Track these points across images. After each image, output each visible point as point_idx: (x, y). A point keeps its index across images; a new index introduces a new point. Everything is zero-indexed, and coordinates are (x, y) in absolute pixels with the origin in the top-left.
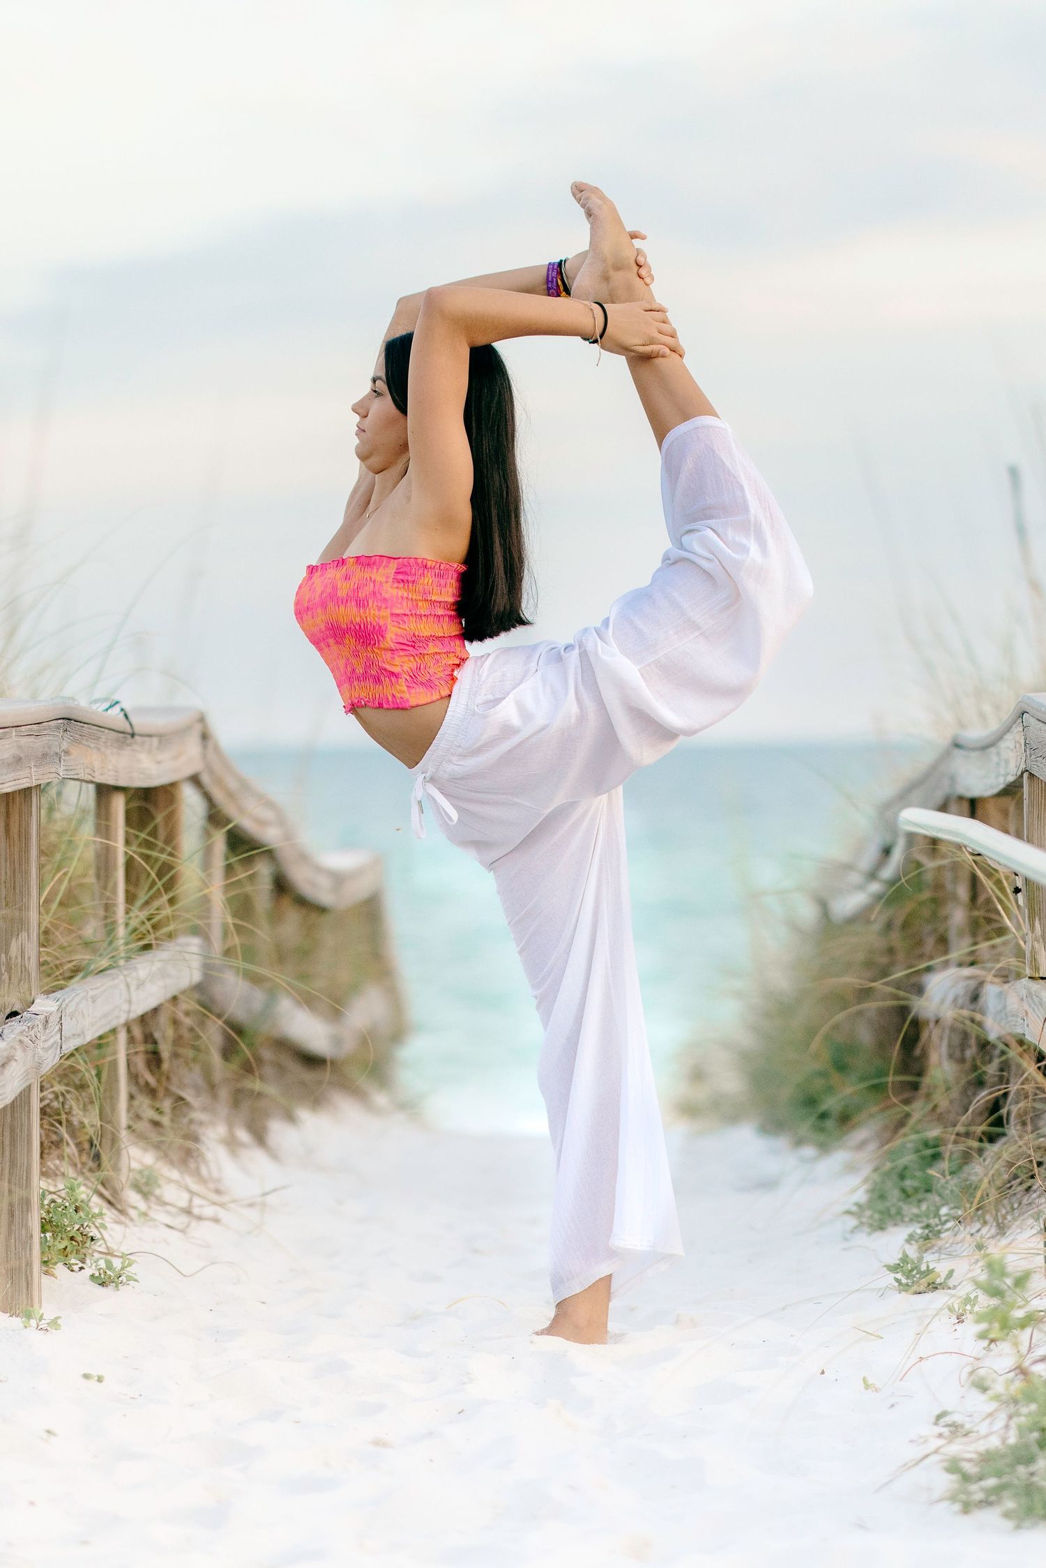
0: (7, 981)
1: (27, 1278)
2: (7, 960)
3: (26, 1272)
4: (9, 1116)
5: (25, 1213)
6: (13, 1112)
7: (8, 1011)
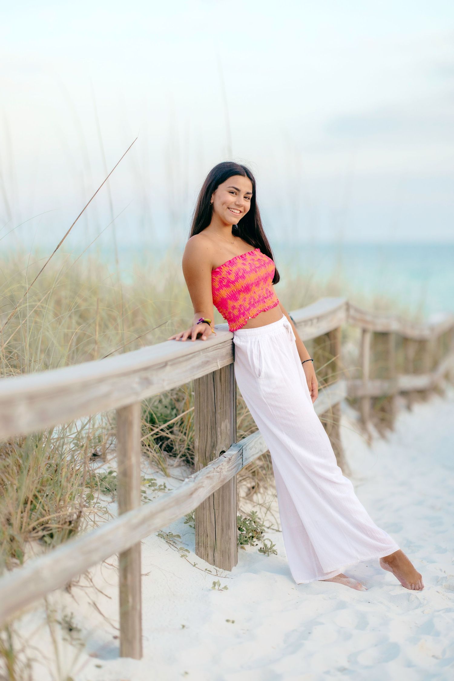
0: (220, 438)
1: (228, 555)
2: (220, 430)
3: (228, 552)
4: (221, 492)
5: (228, 530)
6: (223, 490)
7: (221, 451)
